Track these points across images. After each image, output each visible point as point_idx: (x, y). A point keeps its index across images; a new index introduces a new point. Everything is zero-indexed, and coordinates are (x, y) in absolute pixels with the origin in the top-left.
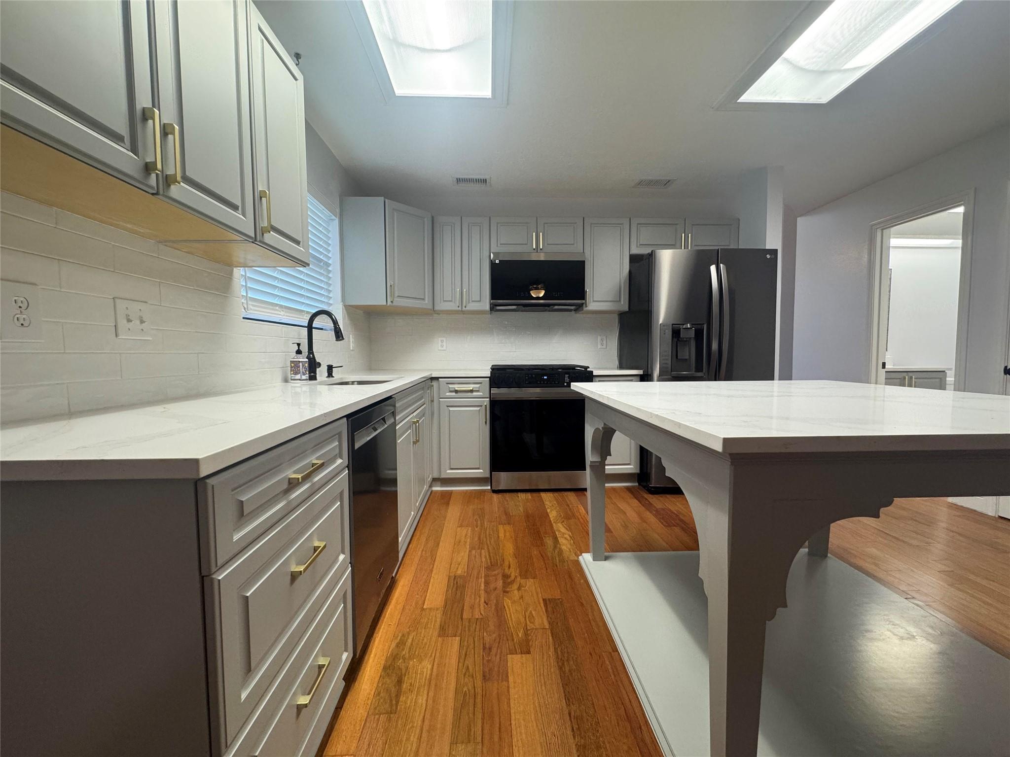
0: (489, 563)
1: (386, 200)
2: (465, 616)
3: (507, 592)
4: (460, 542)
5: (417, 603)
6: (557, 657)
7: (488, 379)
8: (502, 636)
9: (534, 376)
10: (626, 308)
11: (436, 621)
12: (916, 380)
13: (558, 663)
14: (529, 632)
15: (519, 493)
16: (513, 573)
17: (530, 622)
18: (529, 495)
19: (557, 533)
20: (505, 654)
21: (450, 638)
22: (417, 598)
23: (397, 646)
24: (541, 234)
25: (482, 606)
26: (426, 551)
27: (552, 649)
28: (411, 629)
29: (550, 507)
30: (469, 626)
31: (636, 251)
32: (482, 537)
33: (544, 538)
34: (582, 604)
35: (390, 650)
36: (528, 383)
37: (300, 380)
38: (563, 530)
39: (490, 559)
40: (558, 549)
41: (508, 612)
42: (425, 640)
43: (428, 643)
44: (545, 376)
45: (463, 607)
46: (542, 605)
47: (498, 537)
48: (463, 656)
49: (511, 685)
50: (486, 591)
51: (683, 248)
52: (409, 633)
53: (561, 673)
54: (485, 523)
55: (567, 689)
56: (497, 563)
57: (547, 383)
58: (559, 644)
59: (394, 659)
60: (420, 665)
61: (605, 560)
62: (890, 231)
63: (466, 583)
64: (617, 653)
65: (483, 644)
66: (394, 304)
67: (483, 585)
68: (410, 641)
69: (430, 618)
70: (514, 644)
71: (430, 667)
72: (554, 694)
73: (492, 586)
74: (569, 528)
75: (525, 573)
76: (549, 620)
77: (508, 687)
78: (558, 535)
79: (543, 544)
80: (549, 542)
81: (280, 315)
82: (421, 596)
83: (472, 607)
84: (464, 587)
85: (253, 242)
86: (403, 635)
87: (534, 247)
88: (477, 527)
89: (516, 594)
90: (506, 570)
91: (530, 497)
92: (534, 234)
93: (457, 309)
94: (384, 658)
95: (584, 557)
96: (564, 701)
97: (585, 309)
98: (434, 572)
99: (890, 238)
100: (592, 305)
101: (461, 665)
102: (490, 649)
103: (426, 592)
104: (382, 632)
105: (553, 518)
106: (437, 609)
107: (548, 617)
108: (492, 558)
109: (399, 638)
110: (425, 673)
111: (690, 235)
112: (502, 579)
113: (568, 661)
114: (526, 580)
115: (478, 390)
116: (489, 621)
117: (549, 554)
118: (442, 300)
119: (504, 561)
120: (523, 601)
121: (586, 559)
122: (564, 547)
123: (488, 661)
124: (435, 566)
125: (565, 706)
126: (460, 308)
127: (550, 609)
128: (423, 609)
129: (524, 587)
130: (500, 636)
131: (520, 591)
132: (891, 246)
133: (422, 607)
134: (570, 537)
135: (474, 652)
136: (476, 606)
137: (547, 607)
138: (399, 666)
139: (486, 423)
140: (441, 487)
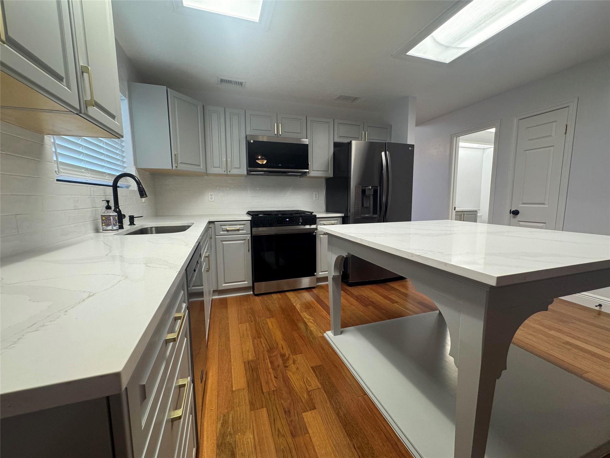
0: (269, 348)
1: (168, 89)
2: (264, 391)
3: (287, 367)
4: (244, 335)
5: (227, 388)
6: (333, 407)
7: (249, 222)
8: (294, 400)
9: (280, 219)
10: (332, 176)
11: (245, 399)
12: (466, 216)
13: (335, 411)
14: (310, 393)
15: (272, 294)
16: (287, 352)
17: (309, 386)
18: (279, 295)
19: (305, 319)
20: (300, 413)
21: (259, 410)
22: (226, 383)
23: (222, 425)
24: (280, 124)
25: (274, 380)
26: (221, 346)
27: (328, 402)
28: (228, 409)
29: (295, 301)
30: (270, 398)
31: (337, 140)
32: (257, 328)
33: (298, 324)
34: (336, 366)
35: (218, 430)
36: (276, 224)
37: (111, 230)
38: (308, 317)
39: (269, 345)
40: (309, 330)
41: (292, 382)
42: (242, 417)
43: (245, 418)
44: (287, 219)
45: (261, 384)
46: (312, 371)
47: (268, 327)
48: (273, 422)
49: (311, 435)
50: (273, 369)
51: (363, 140)
52: (228, 413)
53: (339, 418)
54: (257, 319)
55: (347, 429)
56: (274, 347)
57: (289, 223)
58: (331, 398)
59: (223, 437)
60: (244, 437)
61: (341, 334)
62: (459, 138)
63: (257, 365)
64: (366, 395)
65: (283, 409)
66: (178, 168)
67: (269, 365)
68: (231, 419)
69: (240, 397)
70: (304, 404)
71: (252, 436)
72: (340, 435)
73: (276, 364)
74: (311, 315)
75: (295, 351)
76: (320, 381)
77: (310, 438)
78: (306, 321)
79: (299, 329)
80: (301, 325)
81: (86, 176)
82: (229, 381)
83: (267, 383)
84: (257, 369)
85: (77, 114)
86: (224, 416)
87: (276, 133)
88: (252, 323)
89: (293, 367)
90: (282, 351)
91: (280, 297)
92: (276, 124)
93: (224, 173)
94: (215, 438)
95: (327, 333)
96: (348, 438)
97: (308, 175)
98: (232, 360)
99: (459, 142)
100: (312, 174)
101: (273, 429)
102: (289, 411)
103: (231, 378)
104: (207, 417)
105: (299, 309)
106: (244, 389)
107: (318, 379)
108: (270, 344)
109: (222, 419)
110: (250, 443)
111: (367, 132)
112: (281, 358)
113: (340, 408)
114: (296, 355)
115: (243, 229)
116: (282, 391)
117: (305, 335)
118: (212, 167)
119: (277, 344)
120: (299, 371)
121: (329, 335)
122: (312, 329)
123: (291, 421)
124: (232, 356)
125: (349, 442)
126: (226, 173)
127: (318, 373)
128: (233, 391)
129: (297, 361)
130: (292, 400)
131: (295, 365)
132: (460, 146)
133: (232, 390)
134: (313, 321)
135: (280, 417)
136: (270, 381)
137: (315, 372)
138: (228, 441)
139: (249, 251)
140: (218, 295)
